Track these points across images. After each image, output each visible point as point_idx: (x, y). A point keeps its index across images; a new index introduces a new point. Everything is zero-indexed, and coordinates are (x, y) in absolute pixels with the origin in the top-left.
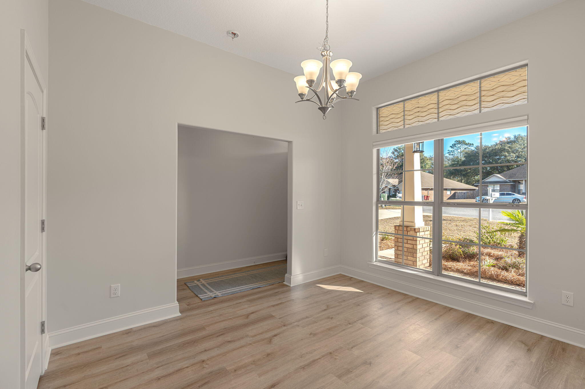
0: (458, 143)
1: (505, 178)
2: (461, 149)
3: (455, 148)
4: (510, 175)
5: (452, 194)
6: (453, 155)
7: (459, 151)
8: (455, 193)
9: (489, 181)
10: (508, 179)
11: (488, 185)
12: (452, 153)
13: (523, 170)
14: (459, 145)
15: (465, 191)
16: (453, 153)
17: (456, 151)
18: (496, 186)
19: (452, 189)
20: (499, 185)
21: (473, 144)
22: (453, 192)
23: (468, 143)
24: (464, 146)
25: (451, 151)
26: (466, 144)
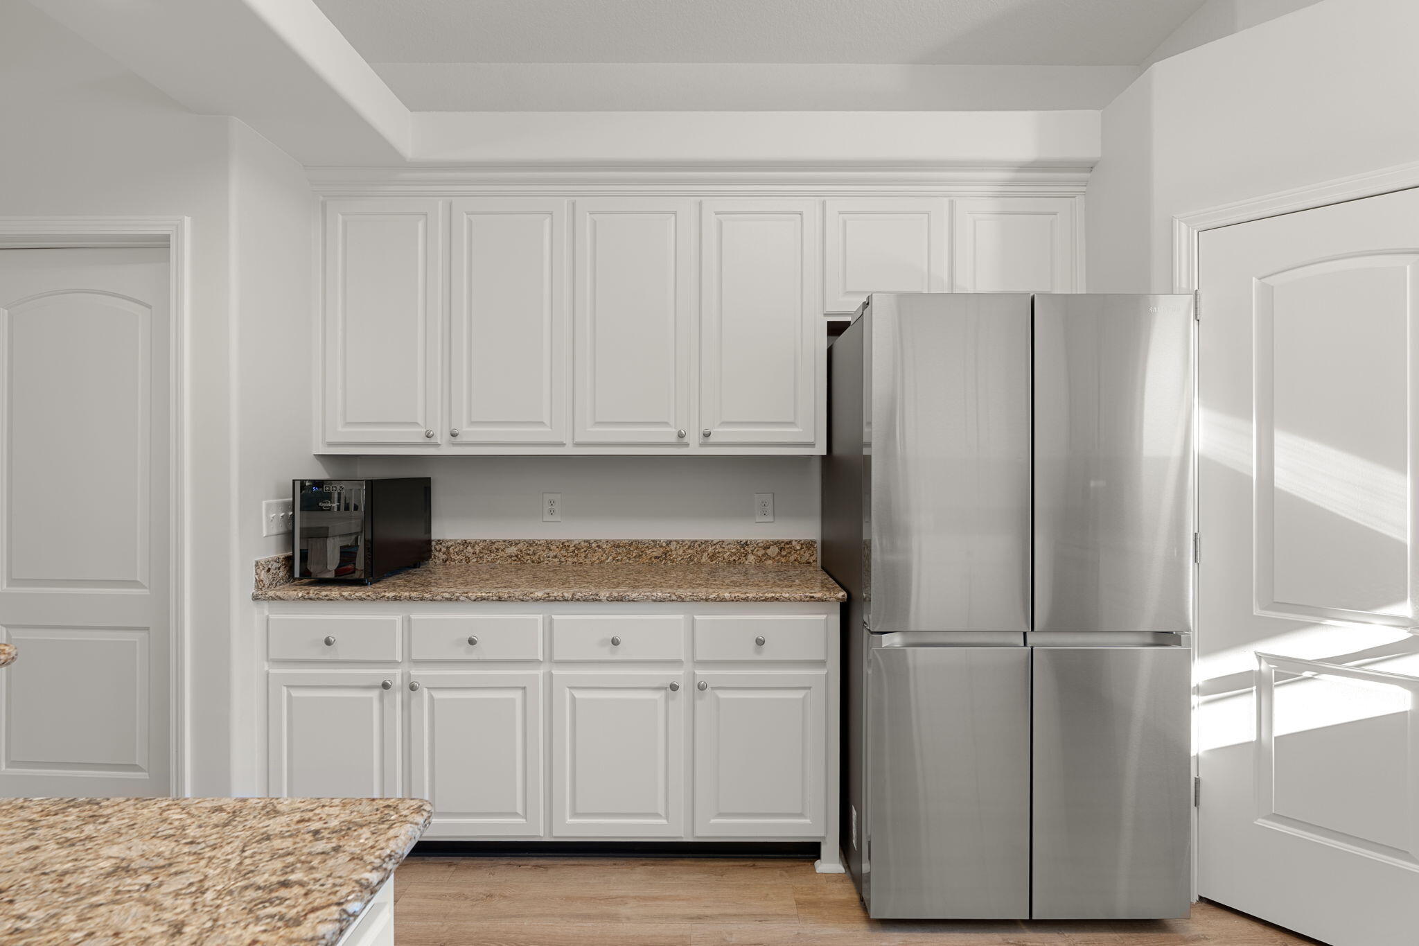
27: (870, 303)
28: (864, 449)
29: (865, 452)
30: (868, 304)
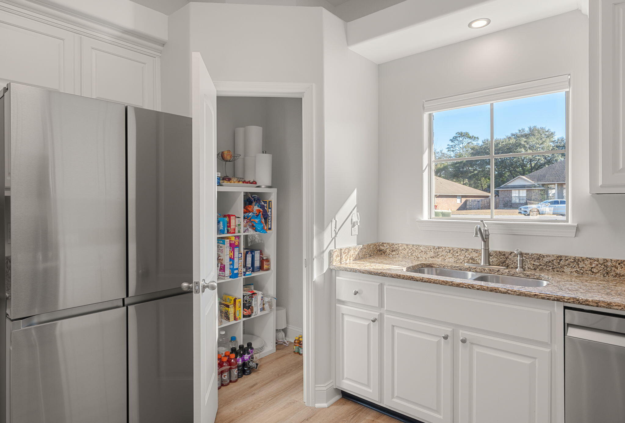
0: (459, 135)
1: (532, 180)
2: (463, 144)
3: (456, 142)
4: (539, 177)
5: (462, 203)
6: (453, 151)
7: (461, 146)
8: (466, 201)
9: (513, 185)
10: (537, 182)
11: (511, 190)
12: (452, 149)
13: (553, 171)
14: (461, 139)
15: (480, 199)
16: (454, 149)
17: (457, 146)
18: (521, 191)
19: (463, 196)
20: (526, 190)
21: (478, 138)
22: (464, 200)
23: (473, 136)
24: (467, 140)
25: (452, 146)
26: (470, 138)
27: (9, 89)
28: (5, 192)
29: (6, 194)
30: (7, 89)
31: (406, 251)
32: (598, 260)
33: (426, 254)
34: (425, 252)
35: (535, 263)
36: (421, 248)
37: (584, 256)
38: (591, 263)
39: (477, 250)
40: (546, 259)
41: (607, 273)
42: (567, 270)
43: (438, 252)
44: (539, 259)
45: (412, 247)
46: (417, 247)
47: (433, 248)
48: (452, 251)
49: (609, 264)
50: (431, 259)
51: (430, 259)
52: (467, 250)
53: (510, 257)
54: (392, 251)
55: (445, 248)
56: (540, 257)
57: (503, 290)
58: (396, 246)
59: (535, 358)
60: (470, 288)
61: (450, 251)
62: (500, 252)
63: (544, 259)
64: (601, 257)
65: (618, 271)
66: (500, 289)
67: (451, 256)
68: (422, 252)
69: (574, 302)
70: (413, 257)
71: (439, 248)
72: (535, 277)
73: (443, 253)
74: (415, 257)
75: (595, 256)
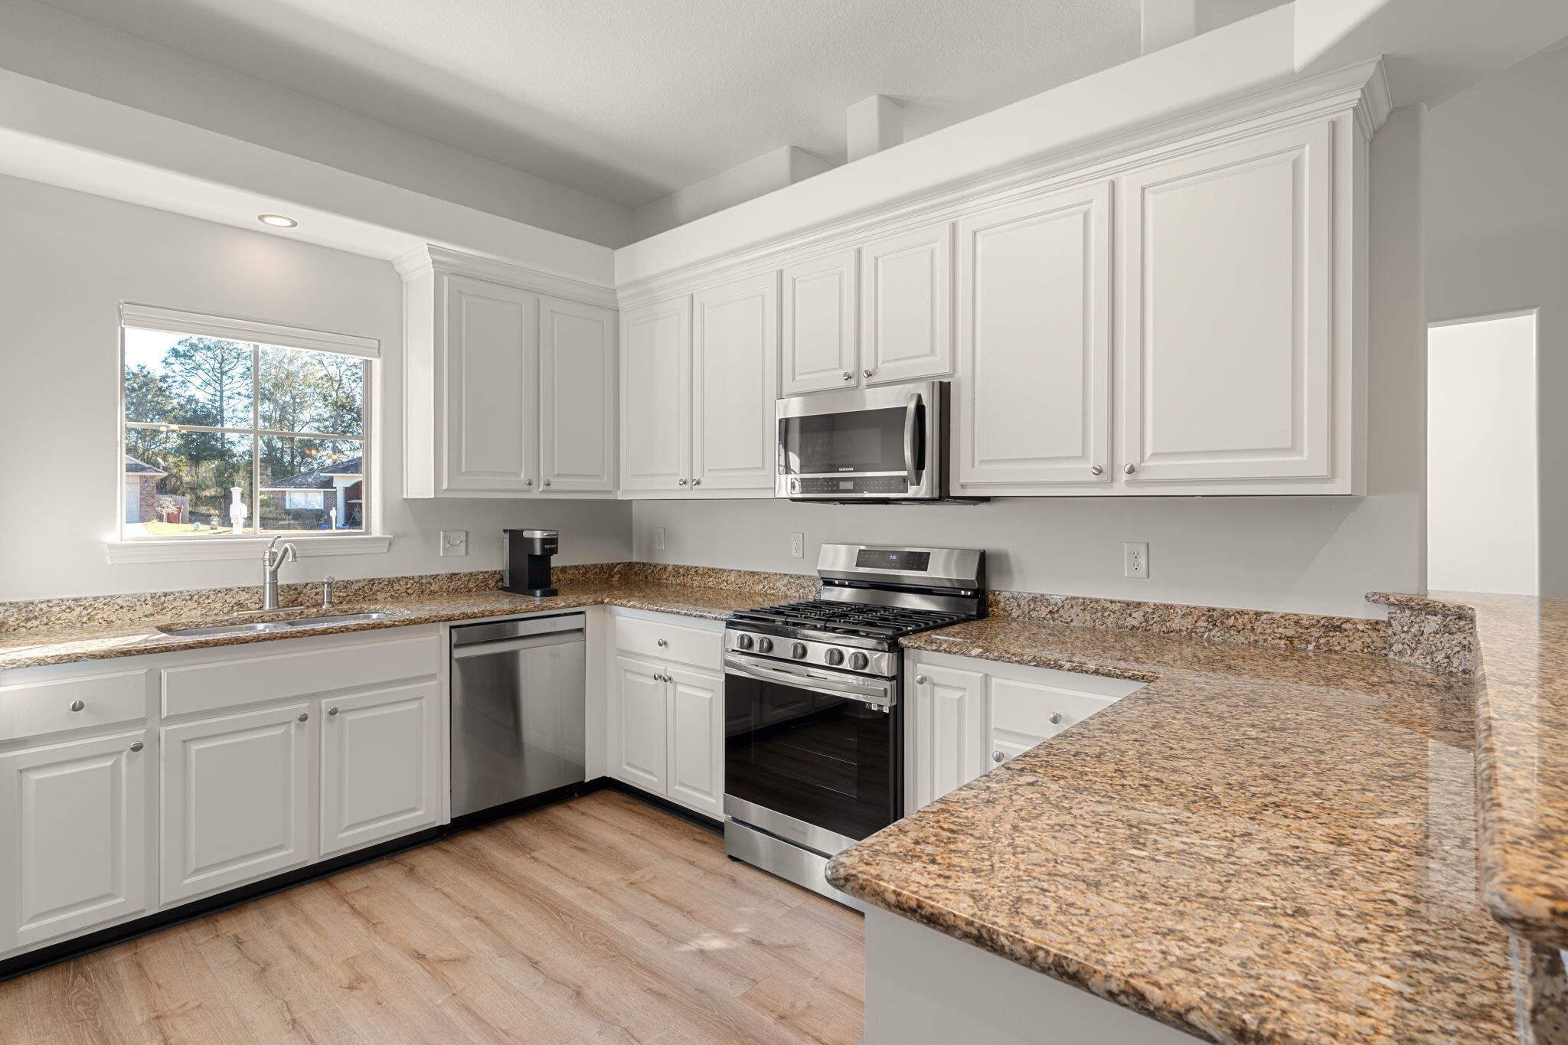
31: (75, 614)
32: (413, 579)
33: (132, 611)
34: (130, 608)
35: (341, 594)
36: (119, 601)
37: (400, 575)
38: (406, 584)
39: (248, 588)
40: (355, 587)
41: (422, 592)
42: (381, 596)
43: (162, 604)
44: (346, 587)
45: (93, 603)
46: (107, 601)
47: (152, 598)
48: (196, 597)
49: (424, 581)
50: (147, 619)
51: (143, 619)
52: (229, 590)
53: (305, 591)
54: (28, 620)
55: (181, 592)
56: (347, 584)
57: (388, 623)
58: (44, 606)
59: (421, 698)
60: (342, 632)
61: (192, 597)
62: (288, 586)
63: (353, 587)
64: (416, 574)
65: (432, 588)
66: (385, 623)
67: (195, 605)
68: (122, 607)
69: (463, 618)
70: (96, 623)
71: (165, 595)
72: (355, 612)
73: (175, 604)
74: (101, 621)
75: (410, 574)
